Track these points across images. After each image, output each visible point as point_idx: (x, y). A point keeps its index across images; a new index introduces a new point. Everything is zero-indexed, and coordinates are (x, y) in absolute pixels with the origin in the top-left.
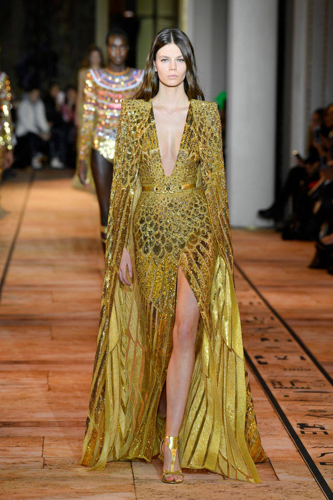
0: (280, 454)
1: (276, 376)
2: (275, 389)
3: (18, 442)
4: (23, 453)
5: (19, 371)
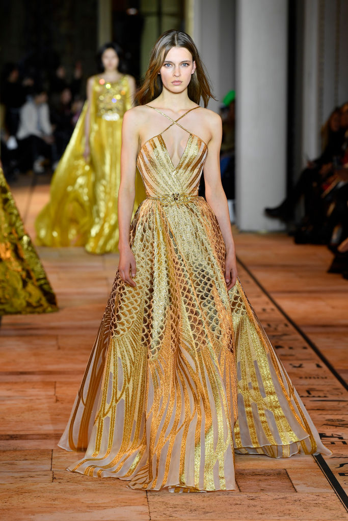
3: (26, 455)
4: (31, 467)
5: (25, 382)
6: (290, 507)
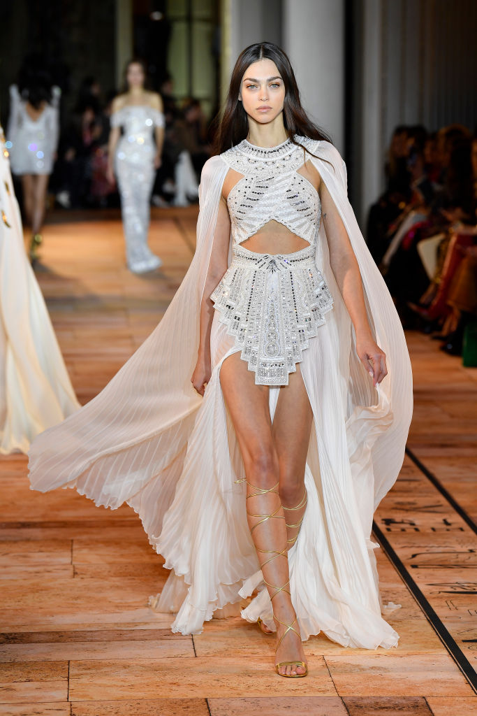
3: (41, 546)
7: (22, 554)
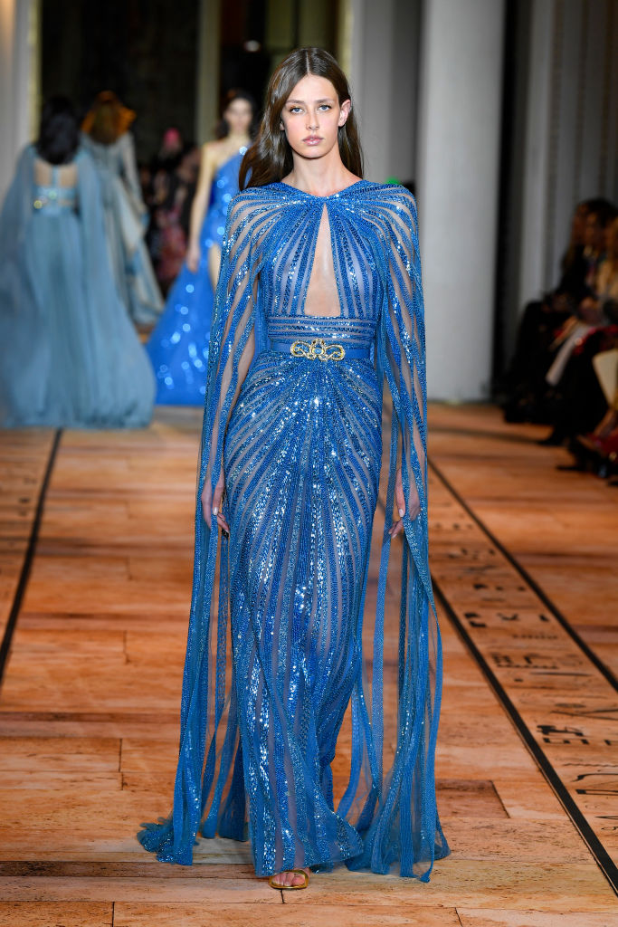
0: (510, 775)
1: (500, 647)
2: (500, 669)
3: (79, 746)
4: (88, 764)
5: (77, 631)
6: (499, 840)
7: (54, 756)
